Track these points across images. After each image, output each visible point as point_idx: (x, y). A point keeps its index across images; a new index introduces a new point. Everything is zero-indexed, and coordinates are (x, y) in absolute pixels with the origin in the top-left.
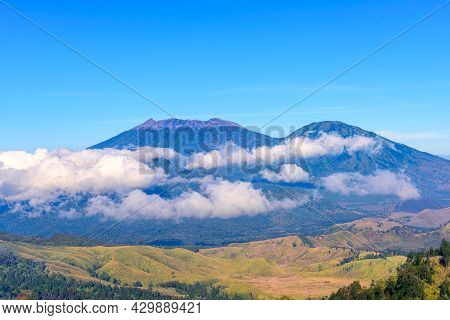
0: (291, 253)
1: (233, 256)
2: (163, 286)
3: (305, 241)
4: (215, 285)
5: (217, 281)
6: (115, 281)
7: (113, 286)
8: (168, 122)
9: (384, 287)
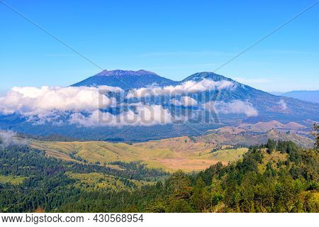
0: (184, 145)
1: (152, 147)
2: (112, 164)
3: (192, 139)
4: (141, 163)
5: (142, 161)
6: (85, 161)
7: (84, 164)
8: (115, 71)
9: (235, 165)
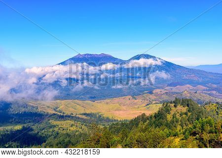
0: (128, 102)
1: (107, 103)
2: (81, 114)
